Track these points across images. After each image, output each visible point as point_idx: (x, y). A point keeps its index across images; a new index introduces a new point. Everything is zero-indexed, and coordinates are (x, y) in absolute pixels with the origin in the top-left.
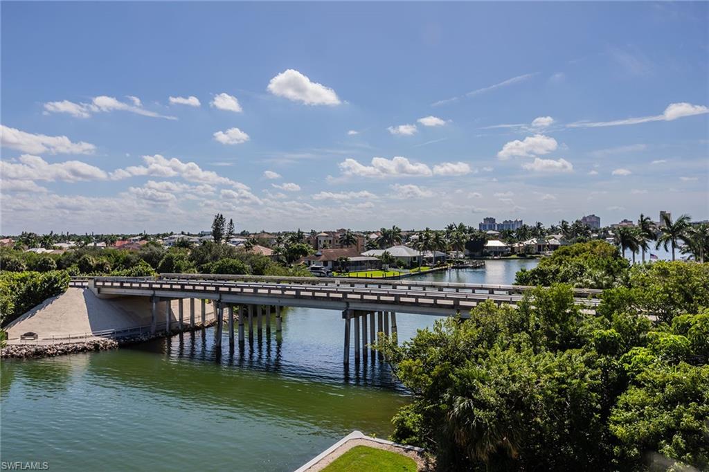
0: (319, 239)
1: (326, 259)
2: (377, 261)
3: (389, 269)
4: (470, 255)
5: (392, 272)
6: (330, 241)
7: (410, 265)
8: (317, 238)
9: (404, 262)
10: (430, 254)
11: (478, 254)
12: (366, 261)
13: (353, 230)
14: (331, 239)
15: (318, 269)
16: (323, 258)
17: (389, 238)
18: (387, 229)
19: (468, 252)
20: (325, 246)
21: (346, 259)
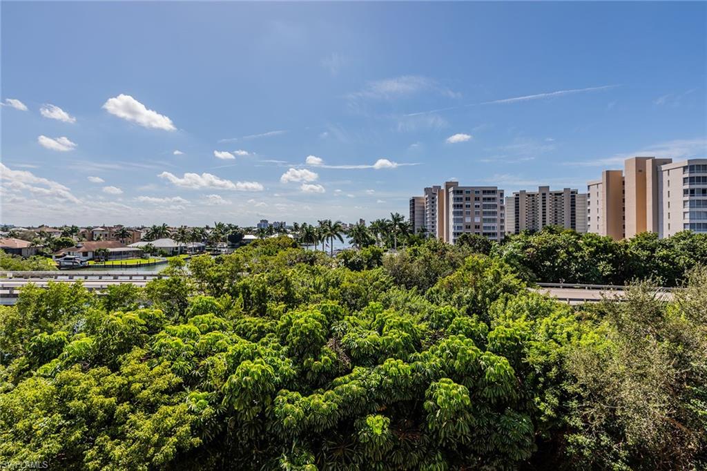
0: (95, 233)
1: (86, 250)
2: (138, 251)
3: (150, 257)
4: (232, 245)
5: (152, 260)
6: (106, 235)
7: (171, 253)
8: (93, 232)
9: (165, 251)
10: (191, 245)
11: (237, 244)
12: (131, 251)
13: (126, 226)
14: (107, 233)
15: (71, 259)
16: (83, 249)
17: (158, 233)
18: (157, 226)
19: (230, 243)
20: (99, 239)
21: (105, 250)
